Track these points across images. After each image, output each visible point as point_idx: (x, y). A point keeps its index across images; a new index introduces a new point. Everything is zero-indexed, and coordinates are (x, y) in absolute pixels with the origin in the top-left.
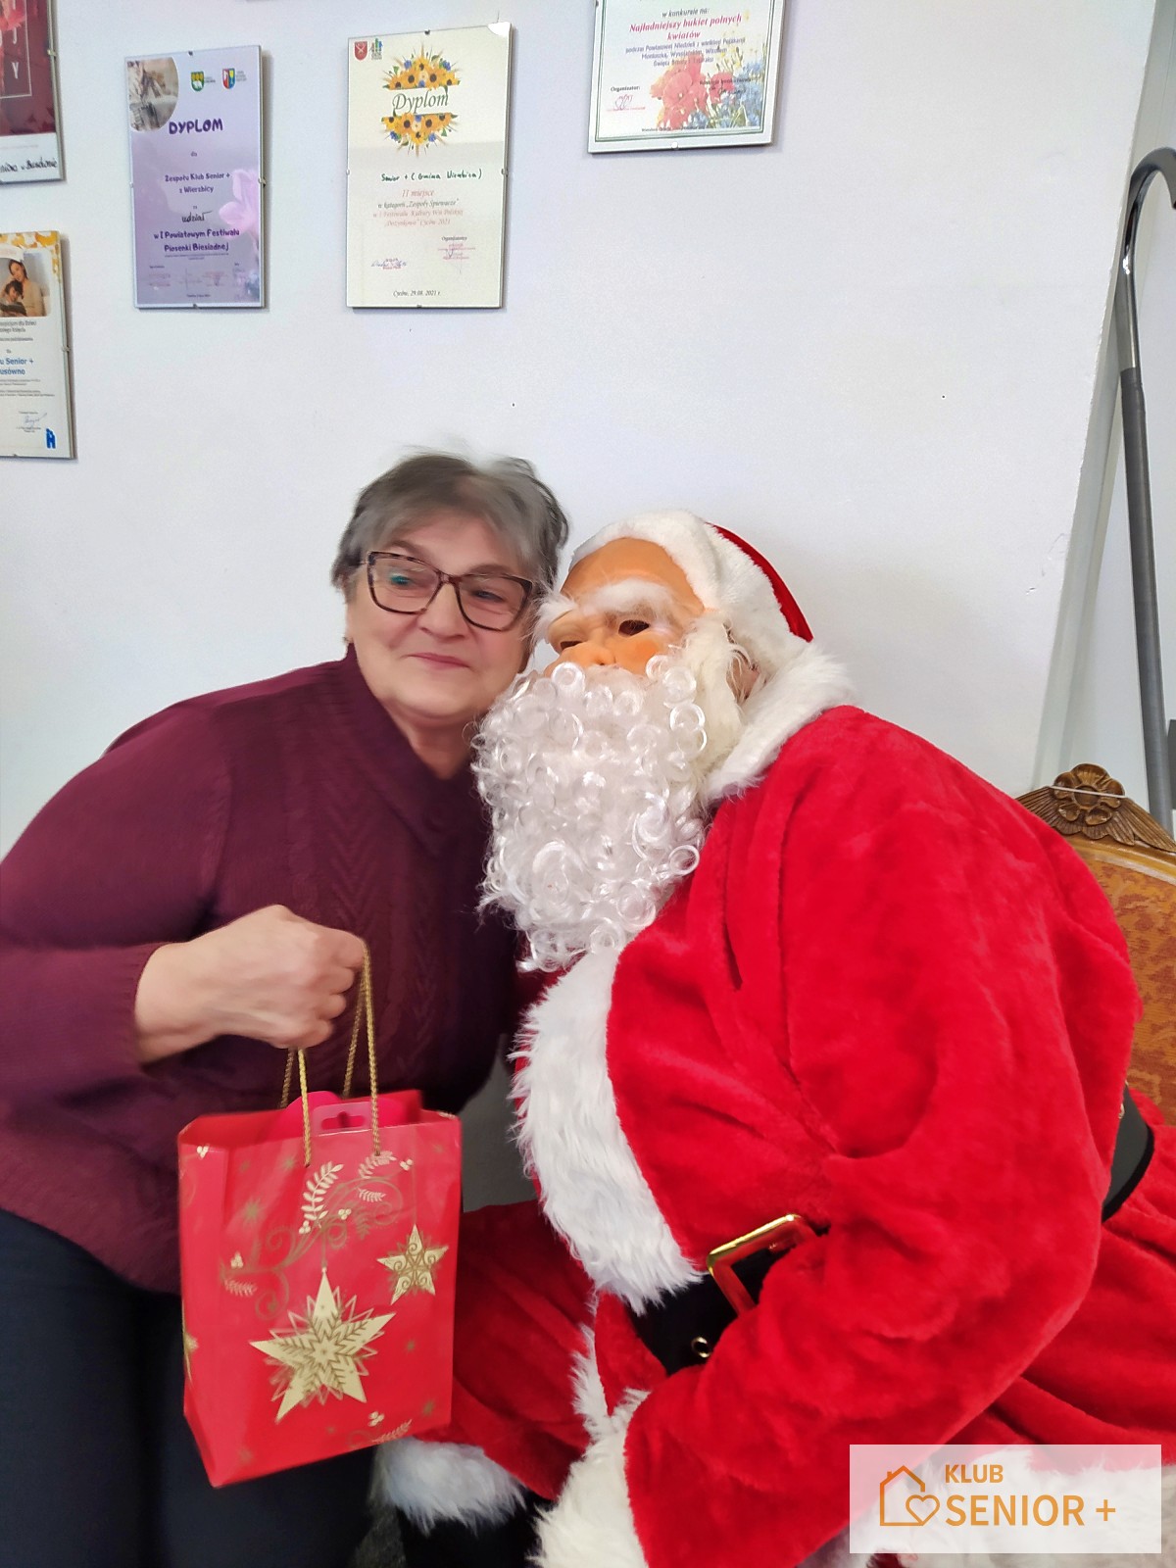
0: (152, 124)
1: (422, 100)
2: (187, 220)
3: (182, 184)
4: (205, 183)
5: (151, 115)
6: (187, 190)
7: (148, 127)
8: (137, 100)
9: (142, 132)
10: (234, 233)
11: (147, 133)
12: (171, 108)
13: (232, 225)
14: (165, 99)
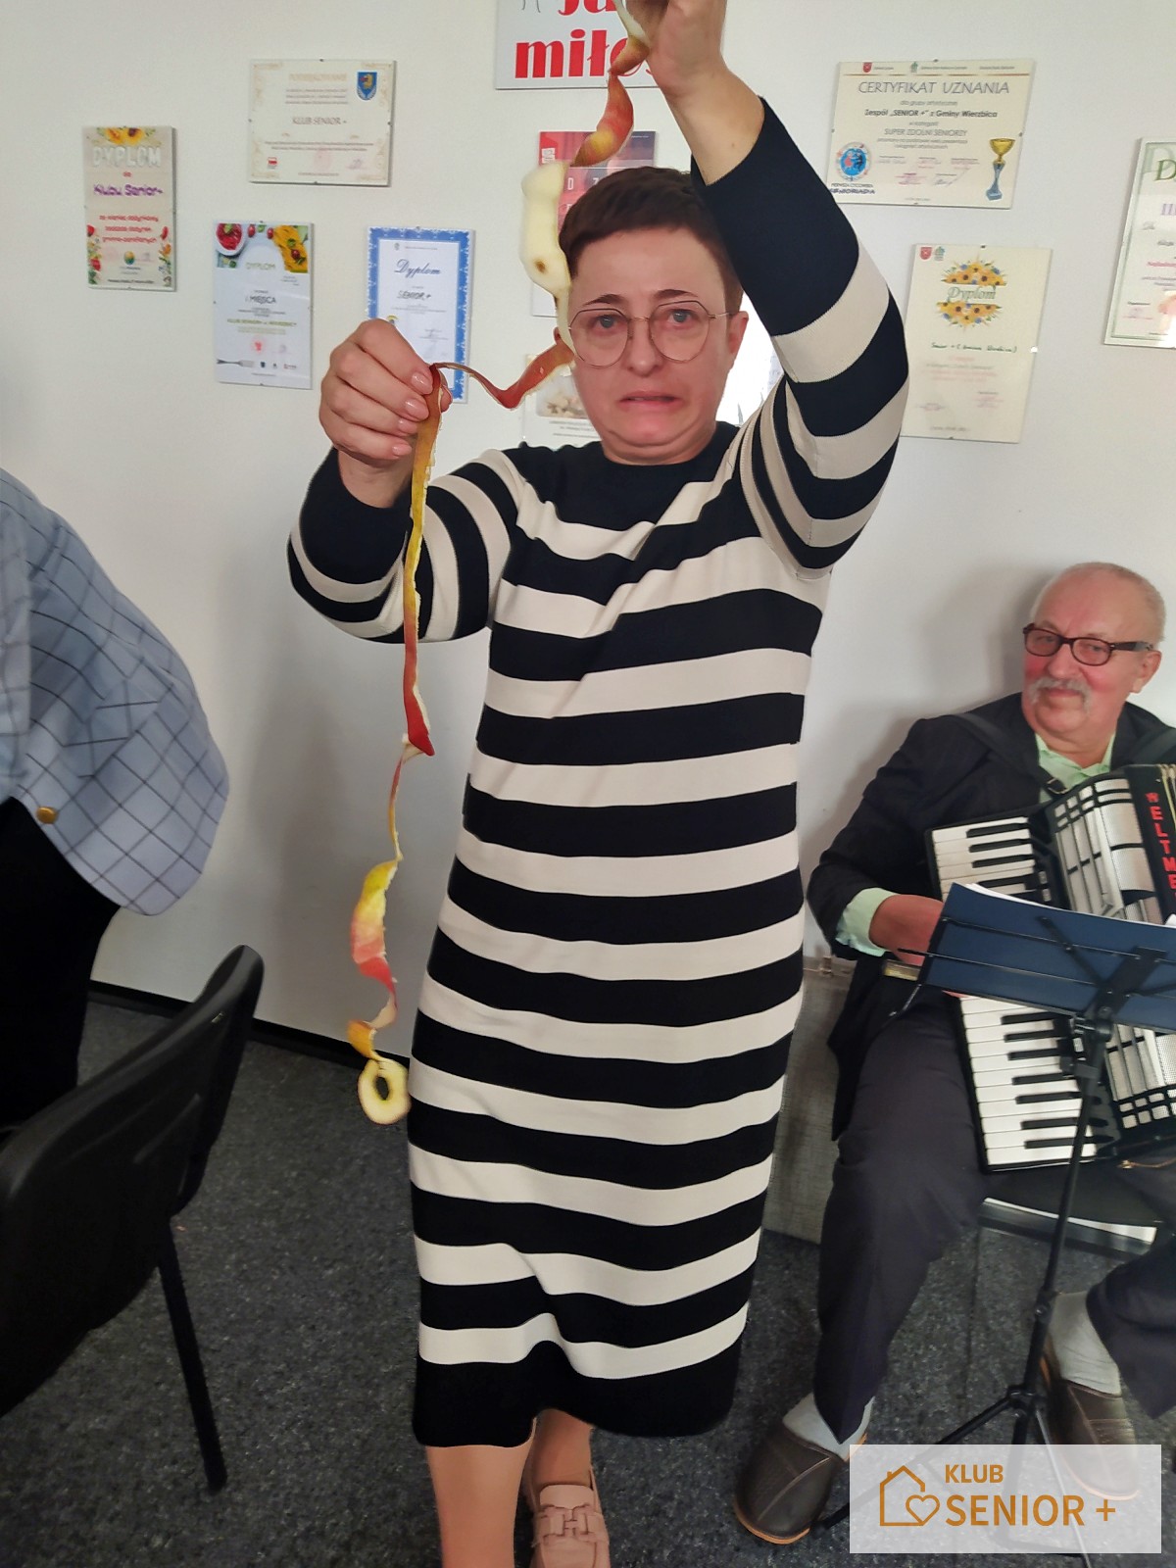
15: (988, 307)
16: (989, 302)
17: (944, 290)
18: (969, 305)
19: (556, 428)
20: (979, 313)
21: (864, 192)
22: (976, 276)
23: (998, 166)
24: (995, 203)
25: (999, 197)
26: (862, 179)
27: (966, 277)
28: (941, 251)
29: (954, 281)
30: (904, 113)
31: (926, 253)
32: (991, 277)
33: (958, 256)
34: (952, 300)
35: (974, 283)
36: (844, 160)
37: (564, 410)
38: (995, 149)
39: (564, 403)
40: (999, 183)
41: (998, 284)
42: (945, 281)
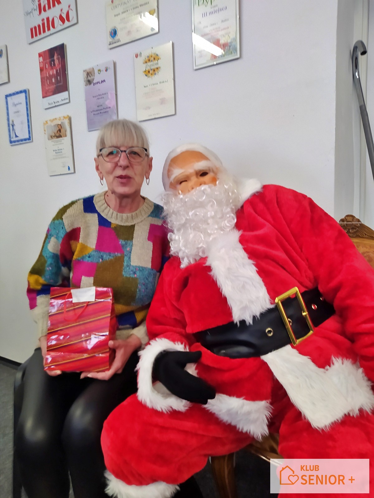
0: (89, 84)
1: (152, 65)
2: (98, 106)
3: (97, 98)
4: (102, 96)
5: (89, 82)
6: (98, 99)
7: (88, 85)
8: (86, 79)
9: (87, 86)
10: (110, 108)
11: (88, 86)
12: (93, 79)
13: (109, 106)
14: (92, 77)
15: (157, 68)
16: (157, 66)
17: (143, 67)
18: (151, 70)
19: (53, 143)
20: (155, 71)
21: (118, 42)
22: (152, 59)
24: (154, 32)
25: (154, 30)
26: (117, 38)
27: (149, 60)
28: (141, 53)
29: (146, 62)
30: (124, 12)
31: (137, 56)
32: (156, 57)
33: (146, 53)
34: (147, 69)
35: (152, 61)
36: (111, 34)
37: (54, 137)
38: (151, 14)
39: (54, 135)
41: (158, 59)
42: (144, 63)
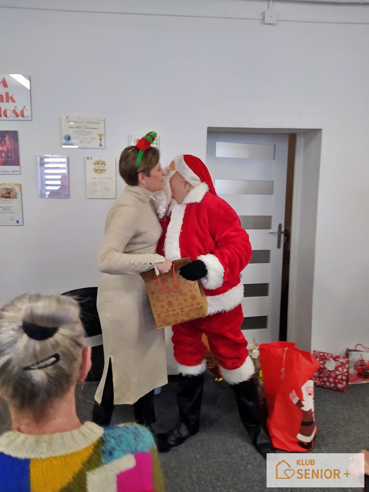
15: (104, 170)
16: (104, 169)
18: (99, 169)
20: (102, 171)
21: (71, 145)
23: (101, 140)
24: (101, 147)
25: (102, 146)
26: (70, 142)
27: (98, 164)
28: (91, 158)
29: (95, 164)
30: (78, 128)
31: (88, 158)
32: (103, 163)
33: (95, 159)
34: (96, 168)
35: (100, 164)
36: (65, 138)
37: (2, 197)
38: (99, 136)
40: (102, 143)
41: (105, 165)
42: (93, 164)
